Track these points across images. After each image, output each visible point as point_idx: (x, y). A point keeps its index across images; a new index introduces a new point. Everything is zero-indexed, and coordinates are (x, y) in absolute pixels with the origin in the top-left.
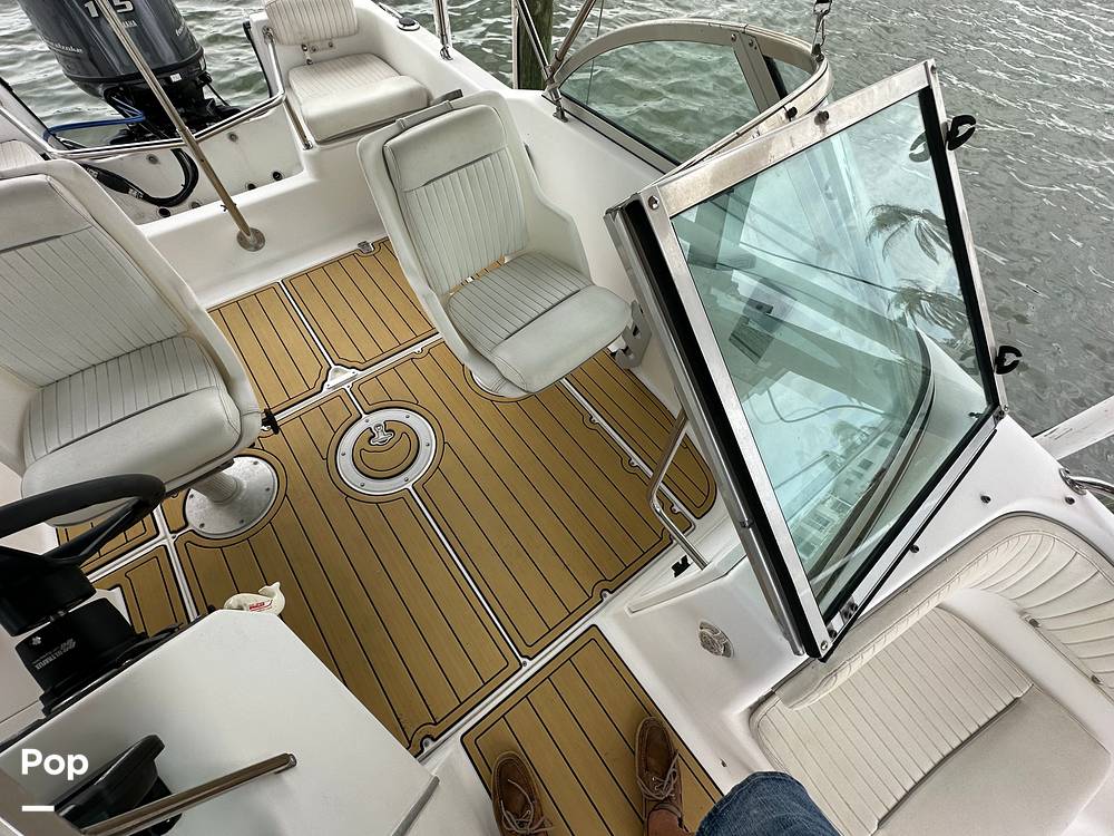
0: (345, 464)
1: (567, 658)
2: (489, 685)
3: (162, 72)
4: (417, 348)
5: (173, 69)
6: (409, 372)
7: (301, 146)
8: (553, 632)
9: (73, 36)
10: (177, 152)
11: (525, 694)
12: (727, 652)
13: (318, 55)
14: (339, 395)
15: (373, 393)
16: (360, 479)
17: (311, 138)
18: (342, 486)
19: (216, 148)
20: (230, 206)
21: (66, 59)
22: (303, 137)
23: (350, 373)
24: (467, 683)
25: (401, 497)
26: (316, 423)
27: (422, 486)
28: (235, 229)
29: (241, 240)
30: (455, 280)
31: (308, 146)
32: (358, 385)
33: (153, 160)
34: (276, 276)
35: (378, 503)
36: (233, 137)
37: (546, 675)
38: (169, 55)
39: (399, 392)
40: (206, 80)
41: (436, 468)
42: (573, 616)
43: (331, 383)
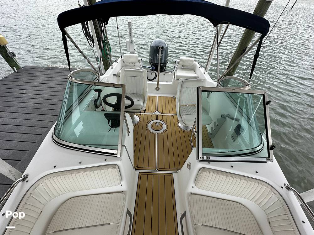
0: (150, 125)
1: (164, 175)
2: (148, 169)
3: (161, 64)
4: (172, 115)
5: (162, 64)
6: (168, 118)
7: (173, 79)
8: (164, 169)
9: (153, 57)
10: (156, 74)
11: (153, 175)
12: (189, 169)
13: (184, 67)
14: (155, 115)
15: (160, 118)
16: (150, 128)
17: (175, 78)
18: (147, 127)
19: (161, 75)
20: (158, 83)
21: (150, 59)
22: (174, 77)
23: (159, 113)
24: (146, 166)
25: (155, 134)
26: (149, 117)
27: (159, 134)
28: (157, 86)
29: (156, 88)
30: (184, 104)
31: (174, 79)
32: (159, 115)
33: (152, 74)
34: (157, 95)
35: (151, 133)
36: (164, 75)
37: (159, 175)
38: (163, 62)
39: (165, 119)
40: (166, 66)
41: (163, 133)
42: (170, 169)
43: (155, 113)
